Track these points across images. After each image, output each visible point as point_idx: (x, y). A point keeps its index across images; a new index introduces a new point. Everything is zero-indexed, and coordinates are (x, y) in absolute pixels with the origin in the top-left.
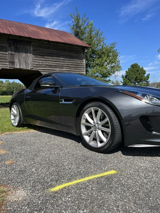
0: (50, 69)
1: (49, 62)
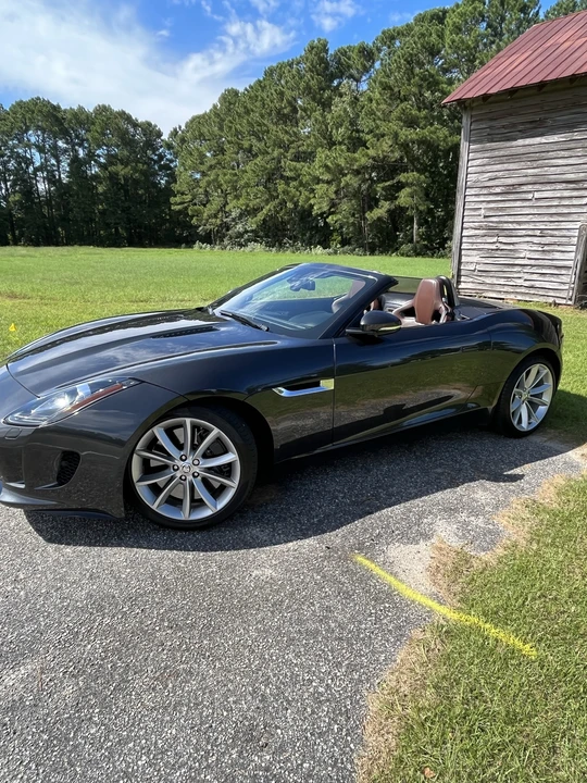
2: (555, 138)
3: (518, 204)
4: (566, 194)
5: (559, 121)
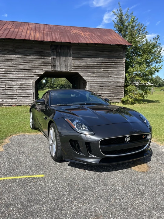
0: (88, 70)
1: (87, 63)
2: (20, 56)
3: (11, 75)
4: (26, 73)
5: (20, 51)
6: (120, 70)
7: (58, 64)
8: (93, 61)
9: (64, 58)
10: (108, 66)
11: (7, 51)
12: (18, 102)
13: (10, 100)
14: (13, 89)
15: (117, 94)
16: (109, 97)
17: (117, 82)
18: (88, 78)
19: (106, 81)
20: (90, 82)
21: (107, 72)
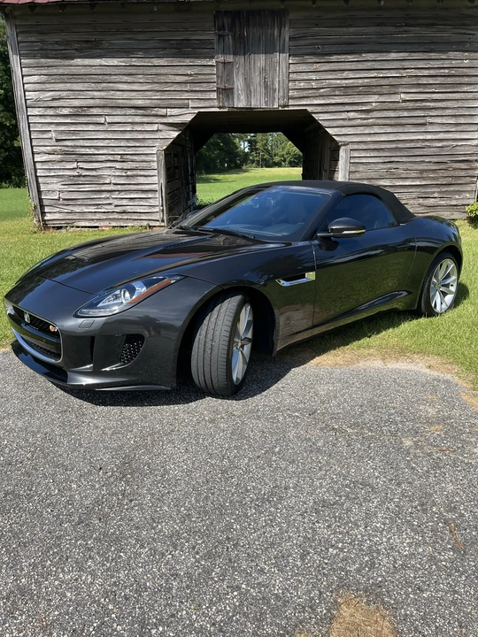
0: (346, 101)
1: (345, 75)
2: (115, 62)
3: (91, 128)
4: (138, 119)
5: (115, 44)
6: (470, 96)
7: (239, 83)
8: (369, 65)
9: (260, 60)
10: (424, 81)
11: (76, 46)
12: (116, 216)
13: (92, 209)
14: (100, 173)
15: (452, 188)
16: (421, 201)
17: (455, 144)
18: (344, 131)
19: (412, 141)
20: (350, 147)
21: (419, 106)
